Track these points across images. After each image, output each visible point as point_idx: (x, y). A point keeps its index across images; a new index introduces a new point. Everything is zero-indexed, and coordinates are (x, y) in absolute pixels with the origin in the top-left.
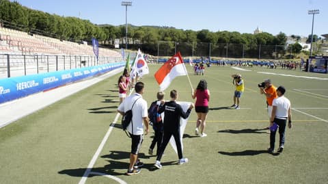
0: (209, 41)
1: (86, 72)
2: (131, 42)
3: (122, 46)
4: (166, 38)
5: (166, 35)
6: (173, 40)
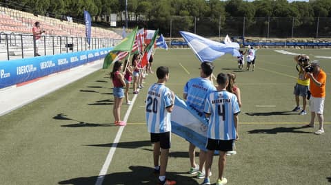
0: (242, 14)
1: (73, 60)
2: (133, 19)
3: (120, 24)
4: (182, 12)
5: (181, 8)
6: (191, 14)
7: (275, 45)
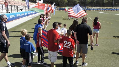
7: (98, 10)
